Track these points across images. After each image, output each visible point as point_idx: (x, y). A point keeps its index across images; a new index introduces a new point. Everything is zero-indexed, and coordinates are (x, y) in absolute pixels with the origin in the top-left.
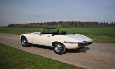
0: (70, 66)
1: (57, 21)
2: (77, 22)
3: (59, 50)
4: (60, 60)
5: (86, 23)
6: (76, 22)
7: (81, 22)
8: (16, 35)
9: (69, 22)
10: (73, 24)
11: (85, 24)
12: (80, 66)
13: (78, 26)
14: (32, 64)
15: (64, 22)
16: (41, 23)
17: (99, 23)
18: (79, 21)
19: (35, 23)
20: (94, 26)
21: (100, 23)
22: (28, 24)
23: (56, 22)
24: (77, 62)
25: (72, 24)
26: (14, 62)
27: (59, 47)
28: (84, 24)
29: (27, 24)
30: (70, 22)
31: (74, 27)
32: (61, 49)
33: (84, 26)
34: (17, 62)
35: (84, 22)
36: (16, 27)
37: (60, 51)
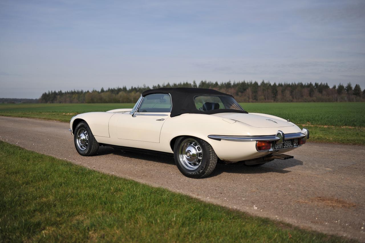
0: (229, 212)
1: (194, 82)
2: (259, 84)
3: (195, 165)
4: (194, 196)
5: (287, 86)
6: (256, 83)
7: (272, 84)
8: (62, 121)
9: (232, 83)
10: (245, 90)
11: (283, 91)
12: (263, 214)
13: (263, 97)
14: (101, 204)
15: (217, 84)
16: (143, 87)
17: (331, 87)
18: (265, 82)
19: (125, 89)
20: (314, 98)
21: (335, 87)
22: (102, 91)
23: (192, 84)
24: (253, 203)
25: (242, 92)
26: (41, 197)
27: (194, 155)
28: (280, 92)
29: (100, 90)
30: (235, 85)
31: (249, 102)
32: (199, 161)
33: (279, 97)
34: (51, 198)
35: (280, 85)
36: (65, 102)
37: (196, 167)
